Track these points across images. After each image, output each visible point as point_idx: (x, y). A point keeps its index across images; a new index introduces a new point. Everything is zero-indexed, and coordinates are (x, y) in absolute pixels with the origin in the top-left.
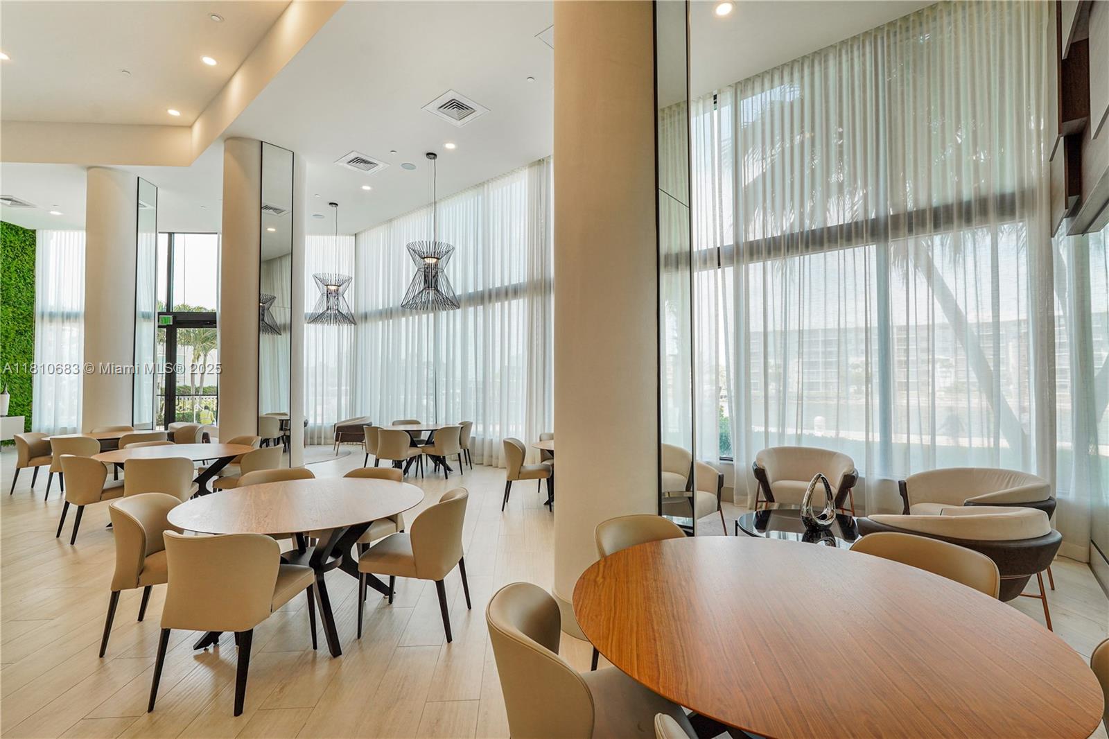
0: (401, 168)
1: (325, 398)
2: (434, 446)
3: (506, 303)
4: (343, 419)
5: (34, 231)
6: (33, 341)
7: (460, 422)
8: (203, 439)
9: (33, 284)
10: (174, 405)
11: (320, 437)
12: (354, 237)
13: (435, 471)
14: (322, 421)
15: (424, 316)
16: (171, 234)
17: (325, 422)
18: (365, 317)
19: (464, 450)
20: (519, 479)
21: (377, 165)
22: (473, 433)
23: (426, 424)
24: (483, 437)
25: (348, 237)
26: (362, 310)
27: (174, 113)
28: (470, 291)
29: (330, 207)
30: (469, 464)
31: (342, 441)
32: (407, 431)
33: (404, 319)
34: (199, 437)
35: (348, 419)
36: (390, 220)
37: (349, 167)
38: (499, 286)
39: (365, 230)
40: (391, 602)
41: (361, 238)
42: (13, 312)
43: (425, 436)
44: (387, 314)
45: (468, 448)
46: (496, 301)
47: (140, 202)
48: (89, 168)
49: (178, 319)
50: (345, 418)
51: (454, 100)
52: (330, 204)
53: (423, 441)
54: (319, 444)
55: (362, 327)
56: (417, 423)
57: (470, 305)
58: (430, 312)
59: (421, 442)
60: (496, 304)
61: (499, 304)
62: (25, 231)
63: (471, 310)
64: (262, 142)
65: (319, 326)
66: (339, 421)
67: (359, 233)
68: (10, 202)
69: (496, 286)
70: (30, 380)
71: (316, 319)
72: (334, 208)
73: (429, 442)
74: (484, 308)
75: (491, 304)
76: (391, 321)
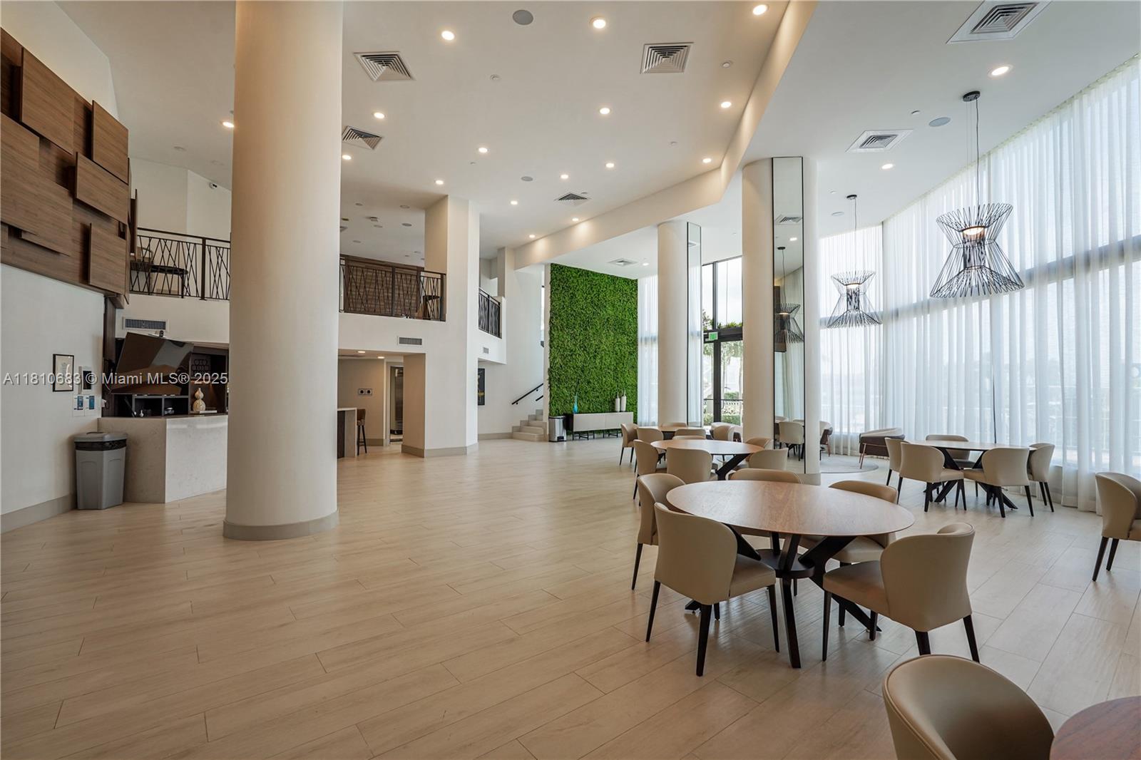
0: (931, 128)
1: (851, 406)
2: (983, 471)
3: (1122, 269)
4: (872, 429)
5: (636, 280)
6: (637, 358)
7: (1034, 443)
8: (734, 438)
9: (636, 318)
10: (720, 409)
11: (846, 447)
12: (881, 226)
13: (988, 504)
14: (849, 430)
15: (975, 306)
16: (714, 264)
17: (851, 431)
18: (897, 314)
19: (1041, 483)
20: (1128, 538)
21: (896, 136)
22: (1056, 458)
23: (978, 441)
24: (1077, 468)
25: (873, 228)
26: (892, 306)
27: (707, 161)
28: (1049, 261)
29: (849, 200)
30: (1048, 503)
31: (867, 453)
32: (943, 449)
33: (945, 312)
34: (731, 436)
35: (878, 429)
36: (925, 195)
37: (862, 150)
38: (1106, 243)
39: (893, 215)
40: (872, 637)
41: (891, 225)
42: (627, 339)
43: (973, 457)
44: (923, 308)
45: (1047, 481)
46: (1101, 267)
47: (689, 241)
48: (658, 225)
49: (722, 334)
50: (874, 428)
51: (996, 7)
52: (848, 197)
53: (970, 463)
54: (845, 454)
55: (893, 326)
56: (964, 440)
57: (1050, 281)
58: (983, 299)
59: (968, 464)
60: (1101, 272)
61: (1107, 271)
62: (632, 281)
63: (1052, 287)
64: (772, 159)
65: (843, 330)
66: (868, 431)
67: (887, 220)
68: (622, 263)
69: (1100, 245)
70: (636, 386)
71: (834, 322)
72: (852, 201)
73: (978, 465)
74: (1075, 282)
75: (1089, 275)
76: (928, 315)
